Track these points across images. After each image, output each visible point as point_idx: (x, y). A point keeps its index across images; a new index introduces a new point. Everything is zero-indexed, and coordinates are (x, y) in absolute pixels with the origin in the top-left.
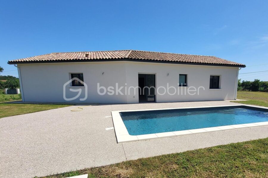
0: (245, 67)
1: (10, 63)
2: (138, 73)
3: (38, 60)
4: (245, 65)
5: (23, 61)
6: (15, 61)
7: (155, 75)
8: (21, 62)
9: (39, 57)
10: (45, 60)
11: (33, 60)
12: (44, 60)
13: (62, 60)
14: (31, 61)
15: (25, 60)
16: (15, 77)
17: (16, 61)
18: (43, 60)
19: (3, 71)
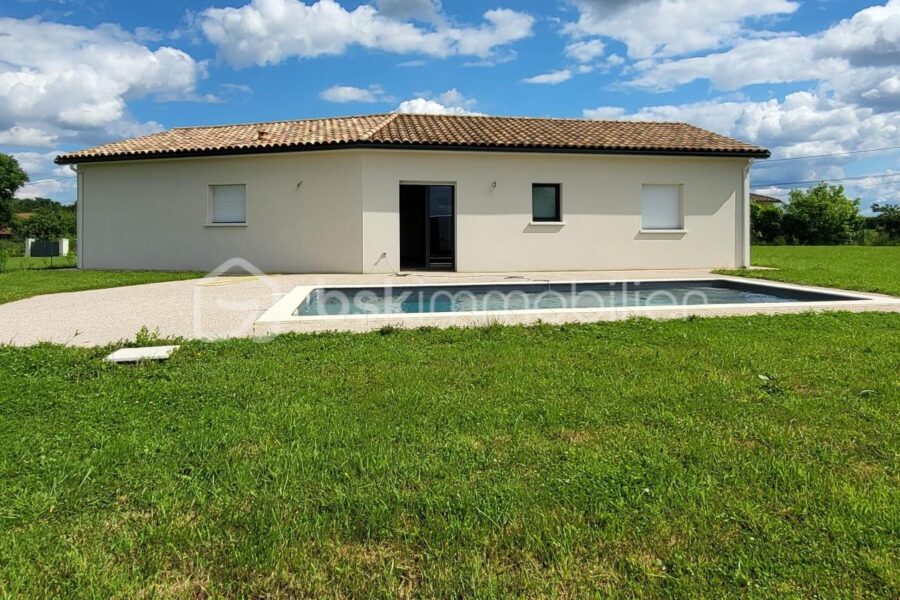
0: (769, 156)
1: (61, 161)
2: (401, 181)
3: (133, 152)
4: (766, 151)
5: (93, 154)
6: (73, 155)
7: (453, 187)
8: (89, 159)
9: (135, 142)
10: (150, 152)
11: (119, 152)
12: (146, 151)
13: (192, 150)
14: (113, 153)
15: (98, 151)
16: (57, 203)
17: (77, 157)
18: (143, 153)
19: (25, 183)
